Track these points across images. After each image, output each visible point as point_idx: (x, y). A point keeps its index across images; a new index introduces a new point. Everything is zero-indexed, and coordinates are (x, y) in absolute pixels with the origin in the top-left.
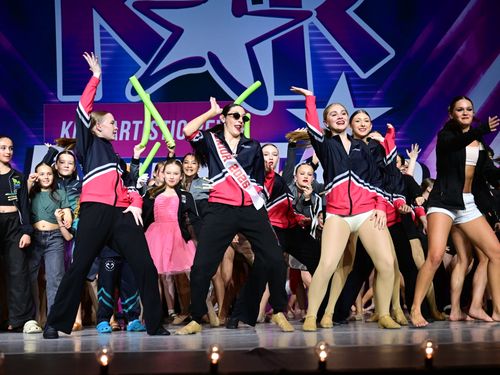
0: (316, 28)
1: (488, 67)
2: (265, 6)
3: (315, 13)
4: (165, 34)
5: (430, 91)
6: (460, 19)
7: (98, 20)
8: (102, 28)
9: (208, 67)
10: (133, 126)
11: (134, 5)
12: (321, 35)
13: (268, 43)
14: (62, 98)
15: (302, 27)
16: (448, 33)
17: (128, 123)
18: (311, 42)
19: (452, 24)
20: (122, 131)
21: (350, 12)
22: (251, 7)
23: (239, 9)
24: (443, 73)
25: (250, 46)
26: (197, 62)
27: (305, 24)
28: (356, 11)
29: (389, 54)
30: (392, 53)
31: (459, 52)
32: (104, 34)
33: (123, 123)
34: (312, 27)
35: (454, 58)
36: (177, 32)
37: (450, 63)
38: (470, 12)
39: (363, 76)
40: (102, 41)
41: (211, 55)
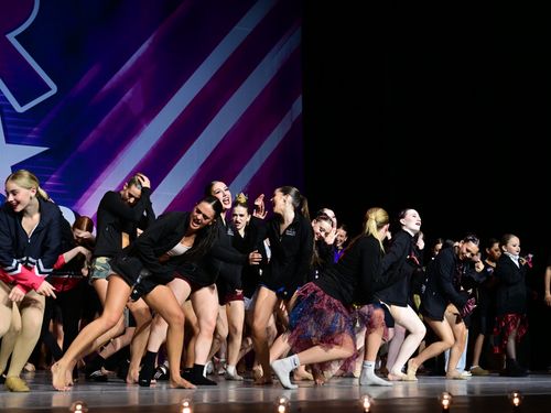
1: (154, 117)
5: (91, 136)
6: (129, 64)
16: (115, 78)
19: (120, 67)
21: (11, 37)
24: (106, 118)
28: (18, 38)
29: (50, 89)
30: (54, 89)
31: (124, 99)
35: (120, 103)
37: (115, 109)
38: (139, 59)
39: (20, 109)
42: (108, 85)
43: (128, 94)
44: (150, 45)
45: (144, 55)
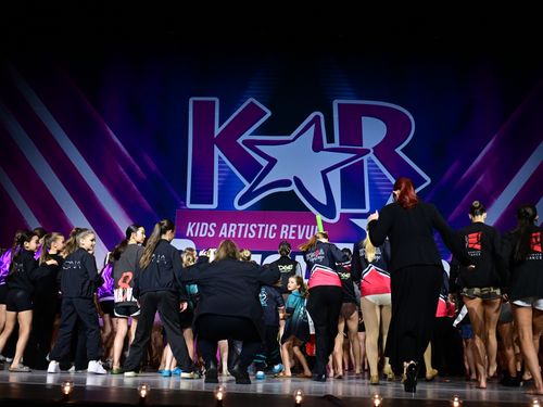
0: (373, 161)
1: (500, 194)
2: (336, 144)
3: (372, 151)
4: (264, 163)
7: (217, 152)
8: (220, 157)
9: (293, 187)
10: (238, 228)
11: (244, 142)
12: (376, 166)
13: (338, 171)
14: (190, 206)
15: (362, 161)
16: (470, 169)
17: (235, 225)
18: (369, 171)
20: (231, 230)
21: (398, 150)
22: (326, 146)
23: (317, 146)
24: (466, 197)
25: (324, 173)
26: (286, 183)
27: (365, 158)
28: (402, 150)
29: (425, 181)
30: (429, 181)
31: (478, 182)
32: (221, 162)
33: (231, 225)
34: (370, 161)
36: (272, 162)
37: (472, 189)
38: (486, 154)
40: (220, 167)
41: (296, 178)
42: (465, 175)
43: (481, 179)
44: (494, 143)
45: (490, 151)
